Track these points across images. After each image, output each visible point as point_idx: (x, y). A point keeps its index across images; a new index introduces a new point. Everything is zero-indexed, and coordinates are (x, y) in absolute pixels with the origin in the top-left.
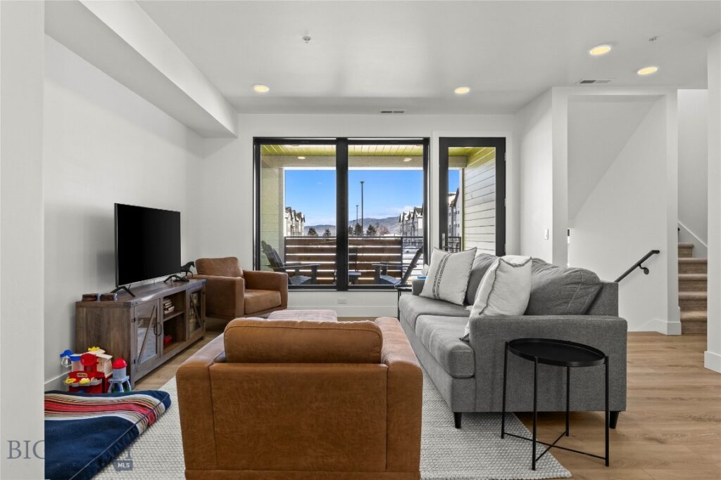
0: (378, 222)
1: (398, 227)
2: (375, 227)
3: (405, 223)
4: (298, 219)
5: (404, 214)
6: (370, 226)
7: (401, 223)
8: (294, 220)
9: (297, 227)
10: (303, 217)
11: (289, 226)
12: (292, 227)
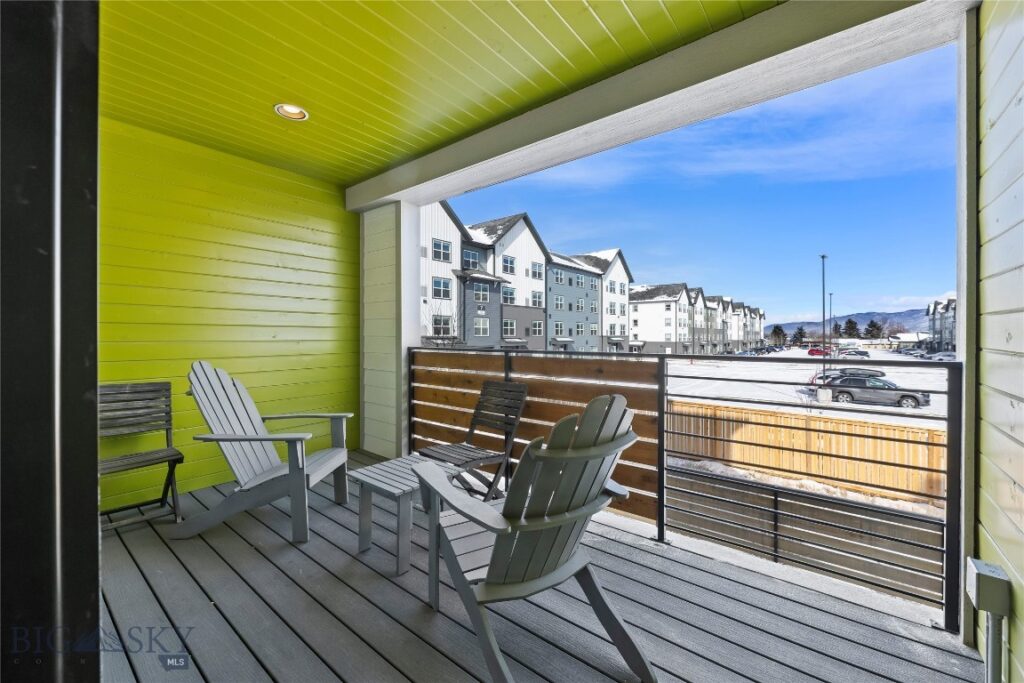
0: (886, 317)
1: (925, 322)
2: (880, 323)
3: (938, 316)
4: (753, 315)
5: (937, 304)
6: (872, 322)
7: (931, 317)
8: (748, 316)
9: (753, 325)
10: (761, 313)
11: (741, 324)
12: (745, 325)
